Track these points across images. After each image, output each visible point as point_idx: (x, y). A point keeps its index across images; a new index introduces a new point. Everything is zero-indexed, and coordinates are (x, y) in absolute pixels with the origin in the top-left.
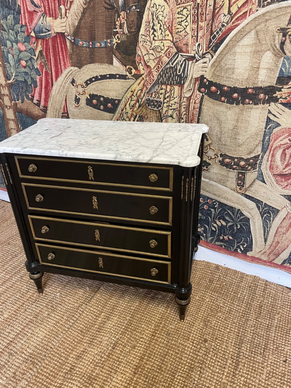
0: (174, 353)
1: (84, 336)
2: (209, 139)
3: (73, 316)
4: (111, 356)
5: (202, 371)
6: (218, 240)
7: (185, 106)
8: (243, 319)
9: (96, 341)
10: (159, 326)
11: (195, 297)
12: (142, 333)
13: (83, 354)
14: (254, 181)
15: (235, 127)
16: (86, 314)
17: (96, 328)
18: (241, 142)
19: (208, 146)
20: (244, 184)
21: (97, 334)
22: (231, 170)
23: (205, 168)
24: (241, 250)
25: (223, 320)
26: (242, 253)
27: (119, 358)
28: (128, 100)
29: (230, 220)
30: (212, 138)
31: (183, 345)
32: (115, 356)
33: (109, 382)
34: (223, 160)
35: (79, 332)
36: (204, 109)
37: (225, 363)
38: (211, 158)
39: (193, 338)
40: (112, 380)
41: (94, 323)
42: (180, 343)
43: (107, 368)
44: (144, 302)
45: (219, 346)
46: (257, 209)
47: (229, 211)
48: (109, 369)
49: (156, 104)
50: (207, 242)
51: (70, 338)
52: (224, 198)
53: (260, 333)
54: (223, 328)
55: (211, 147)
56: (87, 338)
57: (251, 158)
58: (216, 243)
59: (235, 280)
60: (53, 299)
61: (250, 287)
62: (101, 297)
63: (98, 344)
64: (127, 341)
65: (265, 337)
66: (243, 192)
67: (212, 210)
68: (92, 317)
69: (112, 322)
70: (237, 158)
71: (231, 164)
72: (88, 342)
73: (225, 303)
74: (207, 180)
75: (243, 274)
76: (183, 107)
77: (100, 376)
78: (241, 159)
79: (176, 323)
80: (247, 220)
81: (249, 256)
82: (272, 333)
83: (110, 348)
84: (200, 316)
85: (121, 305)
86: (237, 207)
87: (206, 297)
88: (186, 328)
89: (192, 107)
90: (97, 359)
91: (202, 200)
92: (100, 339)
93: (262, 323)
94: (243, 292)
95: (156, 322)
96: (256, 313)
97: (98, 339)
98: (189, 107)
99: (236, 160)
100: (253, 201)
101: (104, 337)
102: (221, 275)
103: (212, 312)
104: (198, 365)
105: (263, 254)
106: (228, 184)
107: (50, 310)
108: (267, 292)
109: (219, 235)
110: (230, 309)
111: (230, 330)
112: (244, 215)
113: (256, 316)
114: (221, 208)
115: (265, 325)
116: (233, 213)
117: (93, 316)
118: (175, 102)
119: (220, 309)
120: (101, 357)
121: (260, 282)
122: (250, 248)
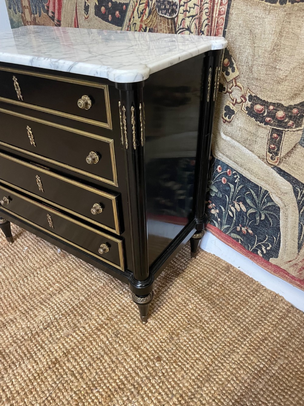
0: (108, 360)
1: (23, 303)
2: (236, 69)
3: (26, 277)
4: (36, 336)
5: (130, 399)
6: (235, 231)
7: (207, 11)
8: (227, 348)
9: (31, 313)
10: (112, 319)
11: (177, 297)
12: (87, 321)
13: (9, 323)
14: (295, 147)
15: (276, 47)
16: (39, 279)
17: (41, 298)
18: (282, 74)
19: (234, 81)
20: (278, 150)
21: (37, 306)
22: (263, 124)
23: (227, 118)
24: (262, 251)
25: (198, 339)
26: (263, 257)
27: (43, 342)
28: (136, 3)
29: (251, 205)
30: (240, 67)
31: (126, 354)
32: (41, 339)
33: (16, 366)
34: (252, 106)
35: (21, 296)
36: (232, 14)
37: (167, 399)
38: (236, 102)
39: (145, 350)
40: (20, 365)
41: (42, 291)
42: (124, 351)
43: (24, 349)
44: (111, 284)
45: (174, 373)
46: (293, 194)
47: (253, 192)
48: (26, 351)
49: (168, 7)
50: (220, 230)
51: (7, 300)
52: (248, 170)
53: (242, 376)
54: (193, 351)
55: (238, 84)
56: (25, 307)
57: (295, 106)
58: (232, 234)
59: (243, 292)
60: (19, 252)
61: (262, 307)
62: (66, 264)
63: (31, 317)
64: (65, 326)
65: (246, 385)
66: (276, 164)
67: (232, 186)
68: (44, 284)
69: (62, 296)
70: (274, 104)
71: (263, 114)
72: (23, 311)
73: (213, 318)
74: (228, 139)
75: (260, 286)
76: (204, 12)
77: (11, 356)
78: (279, 106)
79: (134, 322)
80: (276, 209)
81: (271, 264)
82: (261, 382)
83: (41, 327)
84: (170, 325)
85: (83, 281)
86: (265, 186)
87: (191, 302)
88: (143, 333)
89: (218, 12)
90: (20, 334)
91: (220, 169)
92: (36, 313)
93: (253, 363)
94: (248, 311)
95: (111, 314)
96: (251, 345)
97: (35, 311)
98: (213, 13)
99: (271, 107)
100: (289, 181)
101: (42, 311)
102: (227, 279)
103: (189, 324)
104: (130, 388)
105: (293, 266)
106: (256, 147)
107: (8, 263)
108: (285, 321)
109: (236, 224)
110: (216, 327)
111: (201, 357)
112: (273, 201)
113: (248, 350)
114: (242, 184)
115: (256, 367)
116: (257, 195)
117: (46, 283)
118: (195, 4)
119: (201, 324)
120: (26, 334)
121: (281, 304)
122: (274, 252)
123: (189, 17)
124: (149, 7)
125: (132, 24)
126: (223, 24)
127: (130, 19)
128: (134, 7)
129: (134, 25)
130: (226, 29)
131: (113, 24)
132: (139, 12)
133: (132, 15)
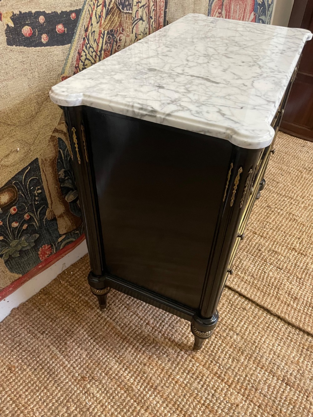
28: (93, 6)
123: (141, 8)
124: (106, 8)
125: (90, 34)
126: (163, 6)
127: (87, 28)
128: (91, 12)
129: (93, 33)
130: (167, 9)
131: (53, 46)
132: (98, 16)
133: (89, 23)
